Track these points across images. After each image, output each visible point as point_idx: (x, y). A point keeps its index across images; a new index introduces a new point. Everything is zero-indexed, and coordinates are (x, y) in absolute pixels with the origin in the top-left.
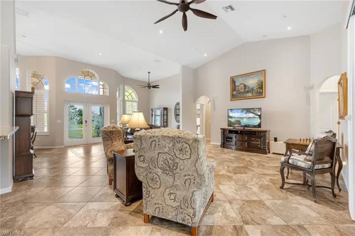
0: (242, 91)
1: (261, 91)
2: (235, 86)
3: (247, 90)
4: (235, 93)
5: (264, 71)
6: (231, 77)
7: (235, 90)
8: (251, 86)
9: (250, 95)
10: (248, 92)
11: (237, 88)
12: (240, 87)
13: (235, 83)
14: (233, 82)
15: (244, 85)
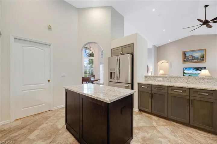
0: (191, 58)
1: (203, 59)
2: (186, 56)
3: (194, 58)
4: (186, 59)
5: (205, 49)
6: (183, 52)
7: (186, 58)
8: (196, 57)
9: (196, 61)
10: (194, 59)
11: (187, 57)
12: (189, 57)
13: (186, 54)
14: (185, 54)
15: (192, 56)
